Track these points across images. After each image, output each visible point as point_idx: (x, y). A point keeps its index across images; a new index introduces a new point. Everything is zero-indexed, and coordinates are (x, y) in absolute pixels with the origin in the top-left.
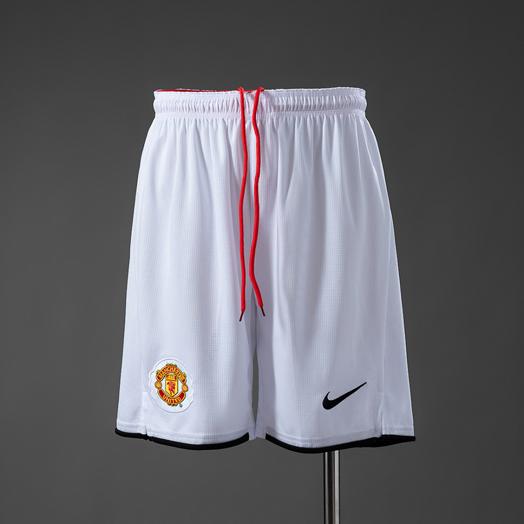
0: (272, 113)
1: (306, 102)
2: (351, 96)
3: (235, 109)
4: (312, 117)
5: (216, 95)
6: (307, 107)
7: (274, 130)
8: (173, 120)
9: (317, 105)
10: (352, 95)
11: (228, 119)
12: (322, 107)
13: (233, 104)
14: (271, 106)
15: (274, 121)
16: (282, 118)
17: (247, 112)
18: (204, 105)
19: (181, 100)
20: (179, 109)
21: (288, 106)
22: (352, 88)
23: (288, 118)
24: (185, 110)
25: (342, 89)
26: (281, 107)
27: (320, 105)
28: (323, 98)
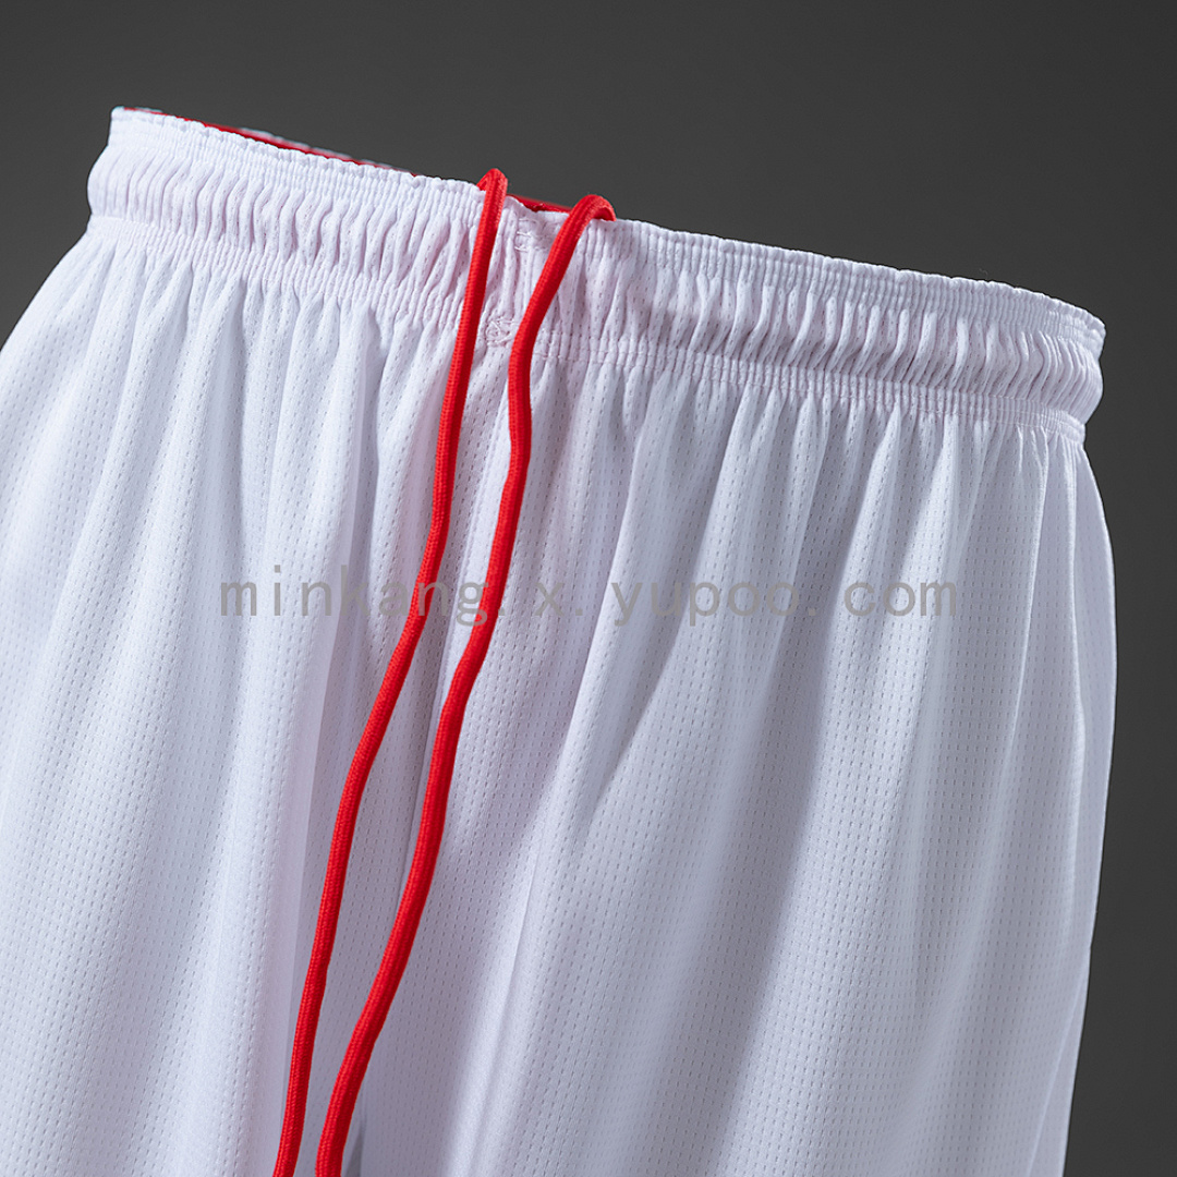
0: (629, 343)
1: (813, 321)
2: (1046, 339)
3: (441, 273)
4: (826, 404)
5: (365, 181)
6: (813, 346)
7: (617, 433)
8: (138, 259)
9: (867, 346)
10: (1054, 334)
11: (393, 319)
12: (892, 366)
13: (439, 250)
14: (629, 302)
15: (629, 386)
16: (671, 384)
17: (501, 307)
18: (300, 220)
19: (196, 173)
20: (175, 214)
21: (713, 327)
22: (1056, 301)
23: (702, 386)
24: (201, 226)
25: (1011, 295)
26: (677, 324)
27: (881, 350)
28: (904, 317)
